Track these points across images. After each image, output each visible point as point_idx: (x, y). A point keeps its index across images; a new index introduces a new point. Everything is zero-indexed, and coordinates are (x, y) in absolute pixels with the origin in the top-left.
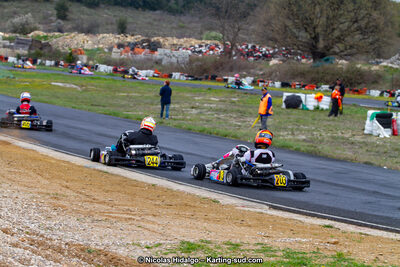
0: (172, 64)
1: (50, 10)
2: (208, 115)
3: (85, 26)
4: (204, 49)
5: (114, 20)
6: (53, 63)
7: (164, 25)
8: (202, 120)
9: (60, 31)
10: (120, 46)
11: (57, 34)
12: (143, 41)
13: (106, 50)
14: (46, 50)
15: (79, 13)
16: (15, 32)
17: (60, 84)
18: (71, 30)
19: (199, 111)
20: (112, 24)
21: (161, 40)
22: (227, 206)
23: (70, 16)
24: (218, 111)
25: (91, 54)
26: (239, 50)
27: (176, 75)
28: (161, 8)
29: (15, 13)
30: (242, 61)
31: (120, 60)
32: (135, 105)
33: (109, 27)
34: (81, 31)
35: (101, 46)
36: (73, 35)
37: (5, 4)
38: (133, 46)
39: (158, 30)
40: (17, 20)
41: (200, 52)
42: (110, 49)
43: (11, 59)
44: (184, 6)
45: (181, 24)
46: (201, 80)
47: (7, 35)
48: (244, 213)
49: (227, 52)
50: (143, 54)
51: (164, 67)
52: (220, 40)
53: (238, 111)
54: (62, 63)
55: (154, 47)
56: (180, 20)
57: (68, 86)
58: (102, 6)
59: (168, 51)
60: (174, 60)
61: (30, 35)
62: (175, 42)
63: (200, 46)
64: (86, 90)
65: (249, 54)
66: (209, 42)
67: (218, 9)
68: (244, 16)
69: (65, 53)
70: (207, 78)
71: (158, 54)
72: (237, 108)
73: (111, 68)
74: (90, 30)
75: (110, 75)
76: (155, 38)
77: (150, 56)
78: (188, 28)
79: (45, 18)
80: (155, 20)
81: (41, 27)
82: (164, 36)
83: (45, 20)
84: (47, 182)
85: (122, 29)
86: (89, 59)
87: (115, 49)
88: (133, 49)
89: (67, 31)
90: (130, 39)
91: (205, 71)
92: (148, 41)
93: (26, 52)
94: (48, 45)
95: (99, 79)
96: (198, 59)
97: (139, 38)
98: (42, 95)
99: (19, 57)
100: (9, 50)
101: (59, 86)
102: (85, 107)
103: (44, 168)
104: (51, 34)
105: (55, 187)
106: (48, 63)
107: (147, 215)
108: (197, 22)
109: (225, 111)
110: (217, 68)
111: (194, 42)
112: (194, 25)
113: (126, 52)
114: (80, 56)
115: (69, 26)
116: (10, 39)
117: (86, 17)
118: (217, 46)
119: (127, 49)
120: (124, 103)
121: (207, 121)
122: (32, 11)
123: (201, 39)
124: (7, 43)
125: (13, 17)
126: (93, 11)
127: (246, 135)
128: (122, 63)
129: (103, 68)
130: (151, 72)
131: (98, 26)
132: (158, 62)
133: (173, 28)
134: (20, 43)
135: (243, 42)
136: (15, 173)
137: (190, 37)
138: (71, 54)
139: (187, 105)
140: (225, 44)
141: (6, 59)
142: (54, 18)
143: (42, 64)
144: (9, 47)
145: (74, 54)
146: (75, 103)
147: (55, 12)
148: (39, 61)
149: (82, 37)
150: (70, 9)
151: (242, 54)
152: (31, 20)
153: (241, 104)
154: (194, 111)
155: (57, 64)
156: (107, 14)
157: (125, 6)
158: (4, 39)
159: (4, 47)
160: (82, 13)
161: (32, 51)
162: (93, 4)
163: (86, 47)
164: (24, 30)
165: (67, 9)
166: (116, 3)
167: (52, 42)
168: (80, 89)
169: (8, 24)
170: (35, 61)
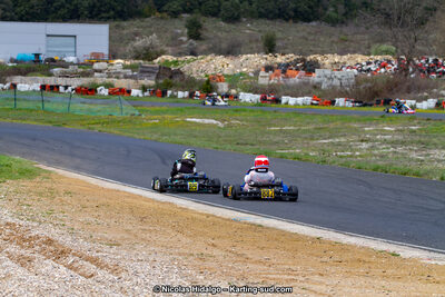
0: (334, 87)
1: (179, 27)
2: (383, 149)
3: (224, 46)
4: (373, 67)
5: (259, 36)
6: (187, 94)
7: (322, 39)
8: (375, 155)
9: (193, 54)
10: (268, 68)
11: (189, 57)
12: (297, 61)
13: (252, 75)
14: (176, 80)
15: (214, 28)
16: (137, 58)
17: (198, 120)
18: (206, 53)
19: (370, 144)
20: (257, 41)
21: (319, 58)
22: (409, 260)
23: (204, 34)
24: (394, 143)
25: (233, 80)
26: (417, 66)
27: (340, 101)
28: (317, 18)
29: (136, 34)
30: (422, 79)
31: (270, 86)
32: (290, 141)
33: (254, 45)
34: (219, 53)
35: (245, 70)
36: (209, 57)
37: (125, 24)
38: (285, 68)
39: (314, 45)
40: (139, 43)
41: (369, 70)
42: (257, 73)
43: (135, 92)
44: (345, 14)
45: (342, 37)
46: (371, 105)
47: (128, 63)
48: (430, 268)
49: (403, 69)
50: (296, 78)
51: (324, 91)
52: (393, 54)
53: (420, 142)
54: (197, 93)
55: (310, 68)
56: (341, 32)
57: (207, 121)
58: (243, 20)
59: (328, 72)
60: (336, 82)
61: (156, 61)
62: (336, 60)
63: (369, 63)
64: (229, 126)
65: (430, 70)
66: (379, 58)
67: (388, 15)
68: (422, 23)
69: (201, 81)
70: (378, 103)
71: (316, 77)
72: (417, 138)
73: (258, 97)
74: (231, 51)
75: (257, 105)
76: (312, 57)
77: (305, 79)
78: (352, 41)
79: (173, 39)
80: (309, 33)
81: (170, 49)
82: (322, 53)
83: (174, 41)
84: (189, 240)
85: (270, 47)
86: (230, 87)
87: (262, 73)
88: (284, 72)
89: (201, 54)
90: (280, 59)
91: (376, 94)
92: (303, 60)
94: (179, 72)
95: (245, 111)
96: (367, 80)
97: (292, 57)
98: (175, 135)
99: (144, 89)
100: (131, 81)
101: (195, 123)
102: (229, 146)
103: (185, 224)
104: (182, 59)
105: (200, 246)
106: (180, 94)
107: (312, 274)
108: (363, 33)
109: (403, 143)
110: (390, 90)
111: (361, 59)
112: (359, 37)
113: (276, 75)
114: (219, 84)
115: (204, 47)
116: (132, 67)
117: (224, 34)
118: (389, 62)
119: (277, 71)
120: (277, 139)
121: (382, 156)
122: (158, 31)
123: (369, 54)
124: (129, 72)
125: (134, 40)
126: (233, 26)
127: (430, 171)
128: (272, 89)
129: (247, 97)
130: (308, 99)
131: (239, 45)
132: (316, 87)
133: (333, 42)
134: (145, 72)
135: (422, 55)
136: (150, 231)
137: (354, 52)
138: (208, 82)
139: (355, 138)
140: (399, 60)
141: (129, 92)
142: (184, 39)
143: (173, 96)
144: (131, 77)
145: (213, 82)
146: (217, 143)
147: (186, 31)
148: (169, 92)
149: (220, 60)
150: (206, 25)
151: (421, 71)
152: (157, 42)
153: (424, 133)
154: (364, 145)
155: (192, 95)
156: (249, 29)
157: (272, 19)
158: (125, 67)
159: (126, 77)
160: (220, 29)
161: (161, 81)
162: (233, 19)
163: (225, 73)
164: (148, 55)
165: (200, 27)
166: (261, 16)
167: (184, 67)
168: (220, 124)
169: (129, 48)
170: (164, 94)
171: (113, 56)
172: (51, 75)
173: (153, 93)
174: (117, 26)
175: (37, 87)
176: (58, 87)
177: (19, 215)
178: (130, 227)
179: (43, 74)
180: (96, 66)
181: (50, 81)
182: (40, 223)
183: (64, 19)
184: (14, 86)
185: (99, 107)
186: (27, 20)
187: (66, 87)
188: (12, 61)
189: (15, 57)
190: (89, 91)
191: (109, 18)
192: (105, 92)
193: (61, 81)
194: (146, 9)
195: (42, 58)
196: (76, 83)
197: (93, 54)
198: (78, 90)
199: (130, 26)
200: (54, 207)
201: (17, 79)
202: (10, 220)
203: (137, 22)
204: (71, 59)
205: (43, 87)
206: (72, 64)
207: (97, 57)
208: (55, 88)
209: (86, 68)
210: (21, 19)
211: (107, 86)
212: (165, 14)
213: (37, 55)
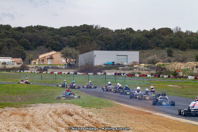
1: (164, 52)
3: (181, 59)
5: (193, 55)
6: (167, 76)
9: (169, 62)
10: (197, 67)
13: (191, 69)
14: (164, 71)
15: (177, 53)
16: (149, 63)
18: (174, 61)
20: (193, 57)
23: (173, 55)
25: (184, 71)
29: (149, 55)
33: (191, 59)
34: (179, 61)
35: (188, 67)
36: (175, 63)
37: (145, 51)
40: (150, 58)
42: (193, 69)
43: (148, 76)
47: (146, 65)
54: (171, 76)
57: (175, 86)
58: (187, 49)
61: (156, 64)
64: (183, 88)
69: (172, 72)
73: (193, 77)
74: (183, 61)
75: (193, 80)
81: (161, 60)
83: (163, 57)
84: (170, 130)
85: (197, 59)
86: (183, 74)
87: (195, 69)
89: (172, 62)
93: (155, 72)
94: (164, 68)
95: (189, 82)
99: (152, 74)
100: (147, 72)
101: (171, 87)
102: (183, 95)
104: (165, 64)
106: (165, 76)
114: (179, 73)
115: (173, 59)
116: (147, 67)
117: (181, 55)
122: (156, 54)
124: (146, 68)
125: (148, 57)
126: (183, 52)
129: (190, 77)
131: (186, 59)
134: (152, 68)
136: (156, 127)
138: (175, 72)
141: (147, 76)
142: (166, 56)
143: (163, 77)
144: (147, 70)
145: (177, 72)
146: (179, 94)
147: (167, 53)
148: (161, 76)
149: (179, 64)
150: (174, 52)
152: (156, 58)
155: (169, 77)
156: (190, 53)
158: (145, 67)
159: (145, 70)
160: (179, 53)
161: (158, 72)
162: (184, 49)
163: (181, 68)
164: (153, 62)
165: (172, 52)
166: (194, 48)
167: (167, 67)
168: (180, 88)
169: (146, 60)
170: (159, 76)
171: (141, 63)
172: (118, 70)
173: (155, 76)
174: (142, 52)
175: (113, 74)
176: (121, 74)
177: (107, 121)
178: (148, 125)
179: (115, 69)
180: (135, 66)
181: (118, 72)
182: (115, 123)
183: (123, 50)
184: (105, 73)
185: (136, 81)
186: (110, 50)
187: (124, 74)
188: (105, 64)
189: (106, 63)
190: (132, 75)
191: (139, 49)
192: (138, 75)
193: (122, 72)
194: (153, 46)
195: (115, 63)
196: (127, 72)
197: (133, 62)
198: (128, 75)
199: (147, 52)
200: (120, 118)
201: (106, 71)
202: (104, 122)
203: (149, 51)
204: (126, 64)
205: (116, 74)
206: (126, 65)
207: (135, 63)
208: (119, 74)
209: (131, 67)
210: (108, 50)
211: (139, 73)
212: (159, 48)
213: (113, 62)
